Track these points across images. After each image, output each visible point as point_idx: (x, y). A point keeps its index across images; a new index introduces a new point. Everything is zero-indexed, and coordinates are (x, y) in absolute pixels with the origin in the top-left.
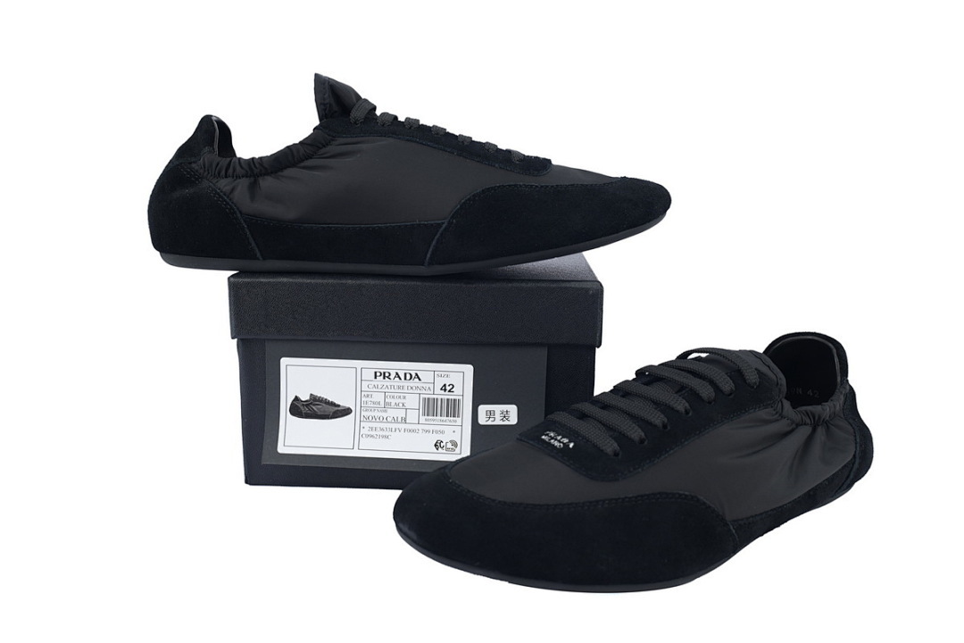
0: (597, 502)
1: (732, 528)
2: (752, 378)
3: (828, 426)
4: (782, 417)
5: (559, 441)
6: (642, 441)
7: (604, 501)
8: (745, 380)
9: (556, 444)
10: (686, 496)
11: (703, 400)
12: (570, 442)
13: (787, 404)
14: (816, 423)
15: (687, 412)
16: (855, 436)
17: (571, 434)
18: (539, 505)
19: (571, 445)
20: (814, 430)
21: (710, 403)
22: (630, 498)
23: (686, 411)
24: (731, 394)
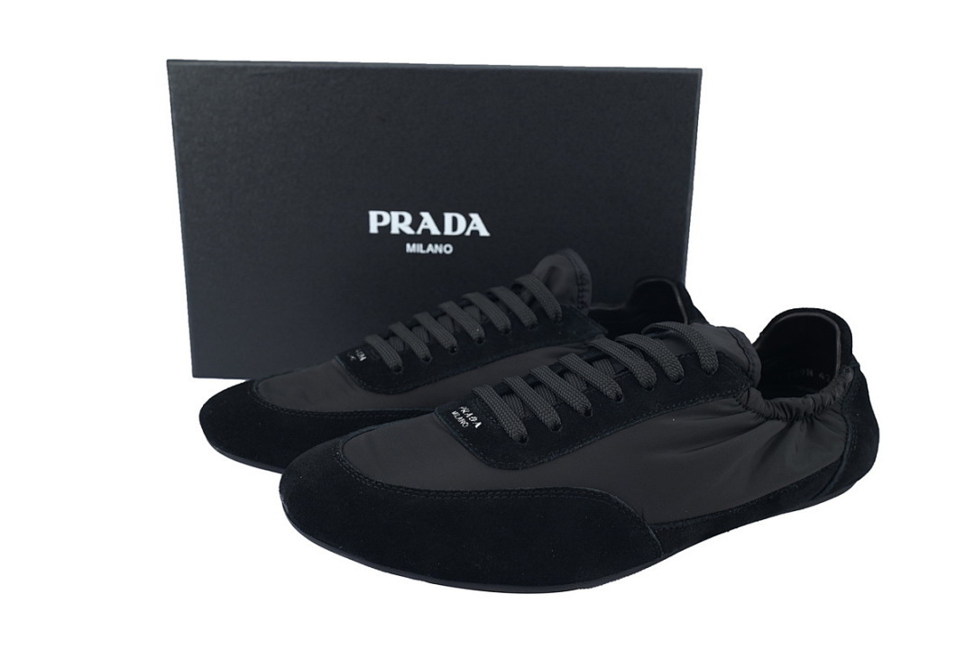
0: (487, 492)
1: (652, 532)
2: (709, 362)
3: (812, 423)
4: (747, 408)
5: (467, 420)
6: (556, 427)
7: (495, 492)
8: (700, 365)
9: (462, 421)
10: (595, 493)
11: (641, 386)
12: (478, 421)
13: (755, 393)
14: (793, 417)
15: (618, 398)
16: (847, 434)
17: (483, 411)
18: (419, 490)
19: (478, 425)
20: (790, 425)
21: (649, 389)
22: (526, 491)
23: (617, 396)
24: (679, 381)
